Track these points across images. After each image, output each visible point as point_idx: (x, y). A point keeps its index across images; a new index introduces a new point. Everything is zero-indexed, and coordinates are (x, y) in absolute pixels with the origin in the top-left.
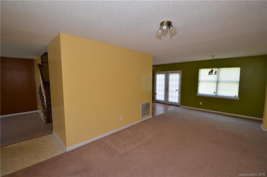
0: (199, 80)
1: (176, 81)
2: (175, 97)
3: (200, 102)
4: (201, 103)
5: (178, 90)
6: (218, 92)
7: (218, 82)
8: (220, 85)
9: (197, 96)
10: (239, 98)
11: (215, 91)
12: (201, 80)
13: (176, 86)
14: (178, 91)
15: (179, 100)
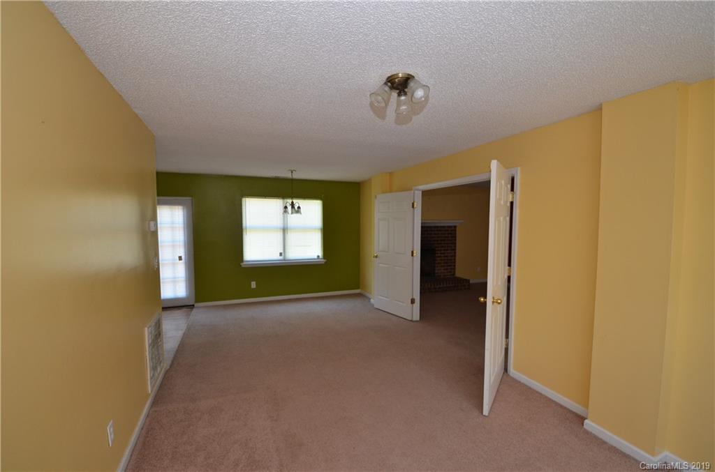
0: (244, 225)
1: (173, 228)
2: (174, 280)
3: (252, 283)
4: (253, 285)
5: (183, 257)
6: (286, 251)
7: (285, 230)
8: (291, 236)
9: (243, 266)
10: (325, 261)
11: (282, 251)
12: (248, 225)
13: (173, 246)
14: (183, 261)
15: (189, 287)
